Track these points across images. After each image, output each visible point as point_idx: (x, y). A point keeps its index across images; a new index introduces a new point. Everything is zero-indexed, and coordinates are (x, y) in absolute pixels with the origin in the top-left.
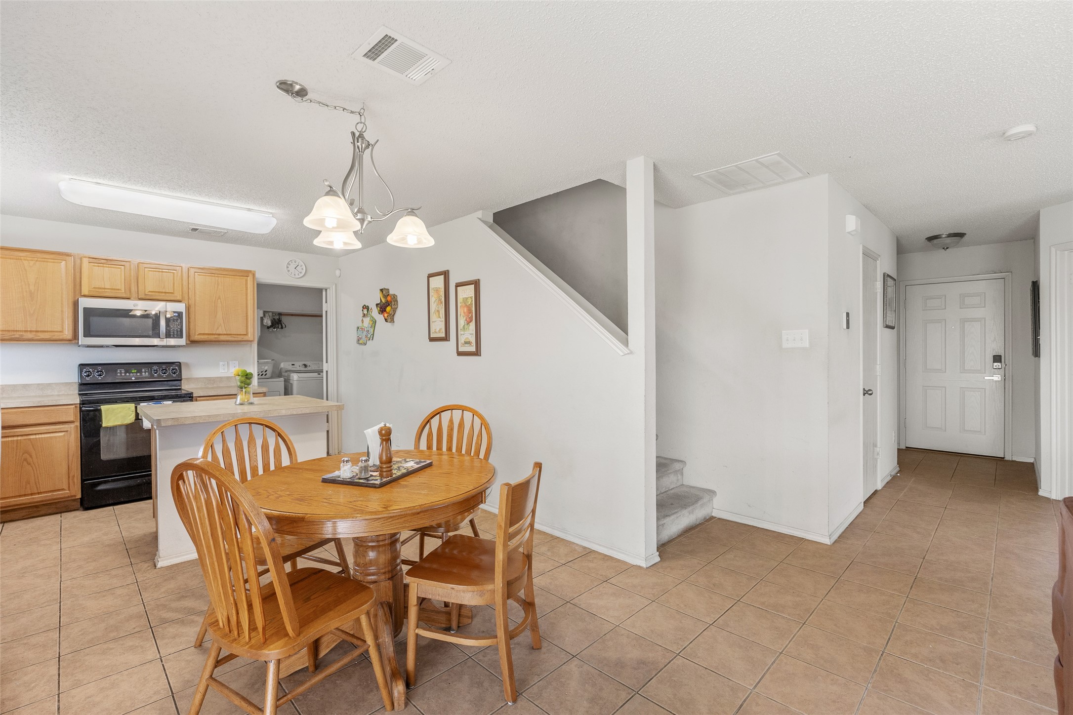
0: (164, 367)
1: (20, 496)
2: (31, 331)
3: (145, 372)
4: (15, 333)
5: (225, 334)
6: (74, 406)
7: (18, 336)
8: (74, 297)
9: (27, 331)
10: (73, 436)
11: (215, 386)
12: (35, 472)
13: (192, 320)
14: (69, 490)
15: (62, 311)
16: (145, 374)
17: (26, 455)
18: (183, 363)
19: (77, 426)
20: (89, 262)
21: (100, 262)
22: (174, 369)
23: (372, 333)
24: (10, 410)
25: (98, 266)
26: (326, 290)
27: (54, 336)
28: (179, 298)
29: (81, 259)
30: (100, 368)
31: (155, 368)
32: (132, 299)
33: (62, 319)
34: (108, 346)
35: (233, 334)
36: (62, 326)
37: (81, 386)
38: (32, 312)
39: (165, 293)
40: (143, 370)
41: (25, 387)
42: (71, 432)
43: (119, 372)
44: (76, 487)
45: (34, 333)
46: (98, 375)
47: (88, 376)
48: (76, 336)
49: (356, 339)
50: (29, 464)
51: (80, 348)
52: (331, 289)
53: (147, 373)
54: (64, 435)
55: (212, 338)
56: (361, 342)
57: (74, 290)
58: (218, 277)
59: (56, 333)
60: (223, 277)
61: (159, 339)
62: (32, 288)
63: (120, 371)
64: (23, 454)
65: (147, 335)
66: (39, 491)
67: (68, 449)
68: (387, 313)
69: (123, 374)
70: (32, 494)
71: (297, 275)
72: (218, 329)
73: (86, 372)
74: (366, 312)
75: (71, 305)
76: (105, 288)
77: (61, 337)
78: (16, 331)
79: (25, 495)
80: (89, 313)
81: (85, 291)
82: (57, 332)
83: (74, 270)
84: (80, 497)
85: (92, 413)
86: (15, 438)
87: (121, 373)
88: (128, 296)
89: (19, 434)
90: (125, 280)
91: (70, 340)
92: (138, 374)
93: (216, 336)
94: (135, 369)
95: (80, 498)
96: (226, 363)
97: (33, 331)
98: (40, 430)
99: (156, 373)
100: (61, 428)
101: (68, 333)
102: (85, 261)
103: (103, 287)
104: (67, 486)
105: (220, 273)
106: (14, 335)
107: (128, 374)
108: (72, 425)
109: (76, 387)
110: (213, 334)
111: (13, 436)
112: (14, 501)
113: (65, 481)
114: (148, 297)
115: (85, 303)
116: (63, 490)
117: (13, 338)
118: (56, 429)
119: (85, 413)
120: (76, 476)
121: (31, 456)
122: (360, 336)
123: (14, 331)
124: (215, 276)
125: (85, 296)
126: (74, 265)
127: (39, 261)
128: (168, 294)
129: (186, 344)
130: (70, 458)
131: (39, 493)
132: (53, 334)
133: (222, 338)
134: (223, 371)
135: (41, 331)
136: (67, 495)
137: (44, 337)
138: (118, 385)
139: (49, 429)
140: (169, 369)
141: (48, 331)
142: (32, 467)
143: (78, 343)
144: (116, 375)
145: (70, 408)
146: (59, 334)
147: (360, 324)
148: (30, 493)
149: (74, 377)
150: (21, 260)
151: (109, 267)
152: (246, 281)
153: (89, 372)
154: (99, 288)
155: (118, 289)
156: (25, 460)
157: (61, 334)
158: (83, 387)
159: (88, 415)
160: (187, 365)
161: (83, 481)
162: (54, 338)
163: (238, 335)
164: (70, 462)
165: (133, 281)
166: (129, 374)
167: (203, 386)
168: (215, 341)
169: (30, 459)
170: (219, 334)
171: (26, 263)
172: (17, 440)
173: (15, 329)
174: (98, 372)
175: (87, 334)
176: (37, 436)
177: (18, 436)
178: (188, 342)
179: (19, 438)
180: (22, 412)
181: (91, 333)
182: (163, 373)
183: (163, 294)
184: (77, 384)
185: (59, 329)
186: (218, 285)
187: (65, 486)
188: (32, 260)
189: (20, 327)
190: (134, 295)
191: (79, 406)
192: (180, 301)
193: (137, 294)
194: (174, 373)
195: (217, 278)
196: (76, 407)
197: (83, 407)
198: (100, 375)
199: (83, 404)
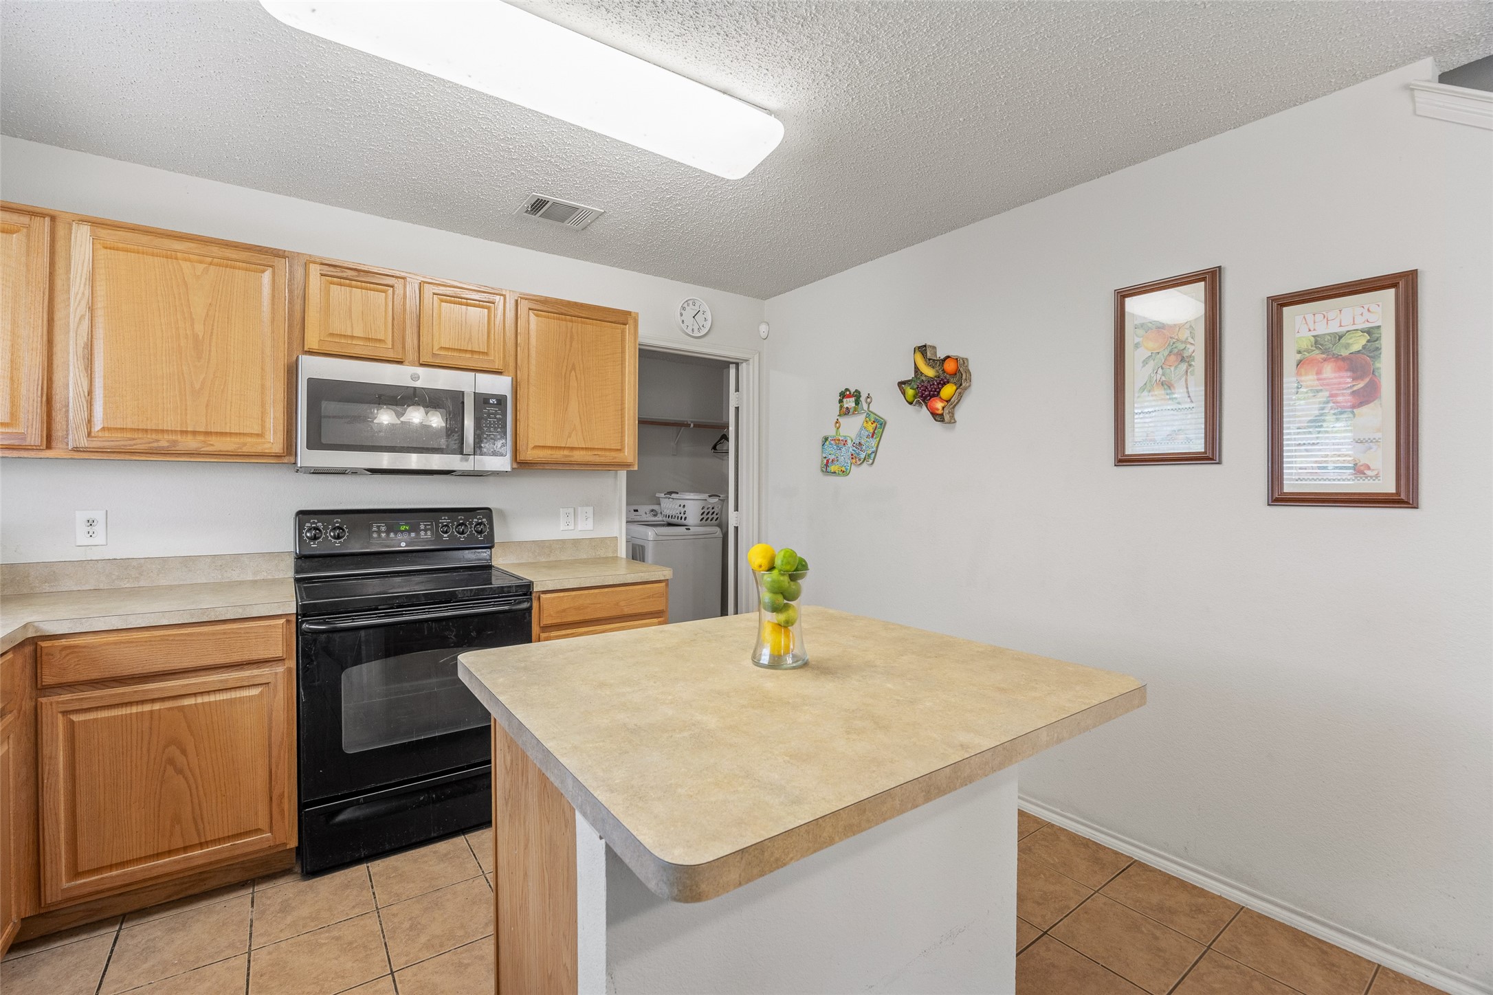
0: (461, 517)
1: (158, 855)
2: (194, 433)
3: (426, 530)
4: (160, 436)
5: (582, 448)
6: (283, 621)
7: (166, 444)
8: (289, 355)
9: (186, 432)
10: (281, 695)
11: (552, 558)
12: (194, 791)
13: (521, 416)
14: (271, 831)
15: (263, 386)
16: (426, 534)
17: (173, 751)
18: (496, 509)
19: (289, 670)
20: (322, 275)
21: (344, 275)
22: (480, 524)
23: (874, 449)
24: (135, 635)
25: (341, 285)
26: (737, 365)
27: (245, 444)
28: (498, 365)
29: (306, 266)
30: (337, 521)
31: (445, 520)
32: (406, 363)
33: (263, 405)
34: (354, 472)
35: (598, 449)
36: (263, 421)
37: (299, 560)
38: (197, 386)
39: (472, 352)
40: (422, 527)
41: (188, 561)
42: (276, 686)
43: (375, 529)
44: (287, 823)
45: (201, 438)
46: (334, 537)
47: (315, 538)
48: (291, 445)
49: (817, 462)
50: (180, 771)
51: (301, 476)
52: (751, 361)
53: (429, 533)
54: (261, 693)
55: (559, 455)
56: (832, 468)
57: (289, 338)
58: (572, 321)
59: (249, 440)
60: (582, 323)
61: (459, 457)
62: (199, 328)
63: (378, 527)
64: (166, 747)
65: (436, 446)
66: (203, 840)
67: (270, 730)
68: (942, 400)
69: (383, 535)
70: (185, 849)
71: (696, 330)
72: (569, 436)
73: (310, 530)
74: (853, 405)
75: (282, 374)
76: (352, 337)
77: (259, 449)
78: (163, 431)
79: (170, 853)
80: (321, 390)
81: (312, 342)
82: (251, 435)
83: (291, 292)
84: (297, 844)
85: (323, 637)
86: (147, 708)
87: (379, 532)
88: (399, 357)
89: (156, 696)
90: (393, 319)
91: (278, 456)
92: (413, 535)
93: (566, 452)
94: (406, 524)
95: (297, 848)
96: (573, 510)
97: (199, 433)
98: (204, 683)
99: (446, 532)
100: (254, 677)
101: (273, 441)
102: (315, 270)
103: (350, 334)
104: (268, 820)
105: (577, 314)
106: (158, 441)
107: (392, 535)
108: (280, 669)
109: (290, 562)
110: (560, 448)
111: (143, 702)
112: (143, 870)
113: (262, 809)
114: (438, 361)
115: (314, 367)
116: (258, 831)
117: (156, 448)
118: (242, 679)
119: (309, 637)
120: (286, 795)
121: (184, 752)
122: (831, 457)
123: (157, 431)
124: (566, 320)
125: (311, 353)
126: (290, 281)
127: (217, 265)
128: (476, 356)
129: (513, 469)
130: (275, 753)
131: (201, 845)
132: (243, 440)
133: (578, 456)
134: (566, 528)
135: (216, 433)
136: (266, 845)
137: (222, 449)
138: (372, 557)
139: (226, 681)
140: (471, 523)
141: (231, 434)
142: (186, 779)
143: (295, 463)
144: (370, 536)
145: (274, 626)
146: (254, 440)
147: (831, 432)
148: (182, 846)
149: (286, 541)
150: (176, 259)
151: (362, 288)
152: (623, 332)
153: (317, 529)
154: (341, 336)
155: (380, 341)
156: (171, 761)
157: (260, 440)
158: (306, 564)
159: (315, 640)
160: (502, 513)
161: (301, 806)
162: (245, 449)
163: (605, 450)
164: (273, 760)
165: (408, 322)
166: (395, 533)
167: (530, 561)
168: (564, 464)
169: (180, 759)
170: (572, 449)
171: (186, 266)
172: (152, 712)
173: (160, 428)
174: (334, 529)
175: (315, 442)
176: (200, 700)
177: (153, 701)
178: (515, 466)
179: (157, 706)
180: (163, 639)
181: (324, 441)
182: (458, 532)
183: (468, 355)
184: (293, 555)
185: (256, 429)
186: (572, 337)
187: (263, 822)
188: (201, 262)
189: (170, 422)
190: (411, 354)
191: (293, 618)
192: (499, 373)
193: (416, 354)
194: (480, 532)
195: (570, 324)
196: (288, 621)
197: (303, 622)
198: (338, 537)
199: (304, 615)
